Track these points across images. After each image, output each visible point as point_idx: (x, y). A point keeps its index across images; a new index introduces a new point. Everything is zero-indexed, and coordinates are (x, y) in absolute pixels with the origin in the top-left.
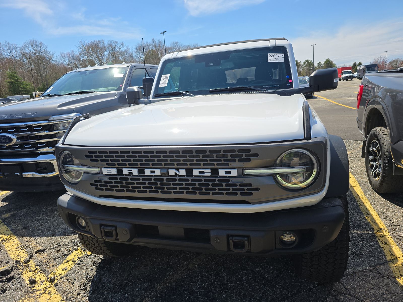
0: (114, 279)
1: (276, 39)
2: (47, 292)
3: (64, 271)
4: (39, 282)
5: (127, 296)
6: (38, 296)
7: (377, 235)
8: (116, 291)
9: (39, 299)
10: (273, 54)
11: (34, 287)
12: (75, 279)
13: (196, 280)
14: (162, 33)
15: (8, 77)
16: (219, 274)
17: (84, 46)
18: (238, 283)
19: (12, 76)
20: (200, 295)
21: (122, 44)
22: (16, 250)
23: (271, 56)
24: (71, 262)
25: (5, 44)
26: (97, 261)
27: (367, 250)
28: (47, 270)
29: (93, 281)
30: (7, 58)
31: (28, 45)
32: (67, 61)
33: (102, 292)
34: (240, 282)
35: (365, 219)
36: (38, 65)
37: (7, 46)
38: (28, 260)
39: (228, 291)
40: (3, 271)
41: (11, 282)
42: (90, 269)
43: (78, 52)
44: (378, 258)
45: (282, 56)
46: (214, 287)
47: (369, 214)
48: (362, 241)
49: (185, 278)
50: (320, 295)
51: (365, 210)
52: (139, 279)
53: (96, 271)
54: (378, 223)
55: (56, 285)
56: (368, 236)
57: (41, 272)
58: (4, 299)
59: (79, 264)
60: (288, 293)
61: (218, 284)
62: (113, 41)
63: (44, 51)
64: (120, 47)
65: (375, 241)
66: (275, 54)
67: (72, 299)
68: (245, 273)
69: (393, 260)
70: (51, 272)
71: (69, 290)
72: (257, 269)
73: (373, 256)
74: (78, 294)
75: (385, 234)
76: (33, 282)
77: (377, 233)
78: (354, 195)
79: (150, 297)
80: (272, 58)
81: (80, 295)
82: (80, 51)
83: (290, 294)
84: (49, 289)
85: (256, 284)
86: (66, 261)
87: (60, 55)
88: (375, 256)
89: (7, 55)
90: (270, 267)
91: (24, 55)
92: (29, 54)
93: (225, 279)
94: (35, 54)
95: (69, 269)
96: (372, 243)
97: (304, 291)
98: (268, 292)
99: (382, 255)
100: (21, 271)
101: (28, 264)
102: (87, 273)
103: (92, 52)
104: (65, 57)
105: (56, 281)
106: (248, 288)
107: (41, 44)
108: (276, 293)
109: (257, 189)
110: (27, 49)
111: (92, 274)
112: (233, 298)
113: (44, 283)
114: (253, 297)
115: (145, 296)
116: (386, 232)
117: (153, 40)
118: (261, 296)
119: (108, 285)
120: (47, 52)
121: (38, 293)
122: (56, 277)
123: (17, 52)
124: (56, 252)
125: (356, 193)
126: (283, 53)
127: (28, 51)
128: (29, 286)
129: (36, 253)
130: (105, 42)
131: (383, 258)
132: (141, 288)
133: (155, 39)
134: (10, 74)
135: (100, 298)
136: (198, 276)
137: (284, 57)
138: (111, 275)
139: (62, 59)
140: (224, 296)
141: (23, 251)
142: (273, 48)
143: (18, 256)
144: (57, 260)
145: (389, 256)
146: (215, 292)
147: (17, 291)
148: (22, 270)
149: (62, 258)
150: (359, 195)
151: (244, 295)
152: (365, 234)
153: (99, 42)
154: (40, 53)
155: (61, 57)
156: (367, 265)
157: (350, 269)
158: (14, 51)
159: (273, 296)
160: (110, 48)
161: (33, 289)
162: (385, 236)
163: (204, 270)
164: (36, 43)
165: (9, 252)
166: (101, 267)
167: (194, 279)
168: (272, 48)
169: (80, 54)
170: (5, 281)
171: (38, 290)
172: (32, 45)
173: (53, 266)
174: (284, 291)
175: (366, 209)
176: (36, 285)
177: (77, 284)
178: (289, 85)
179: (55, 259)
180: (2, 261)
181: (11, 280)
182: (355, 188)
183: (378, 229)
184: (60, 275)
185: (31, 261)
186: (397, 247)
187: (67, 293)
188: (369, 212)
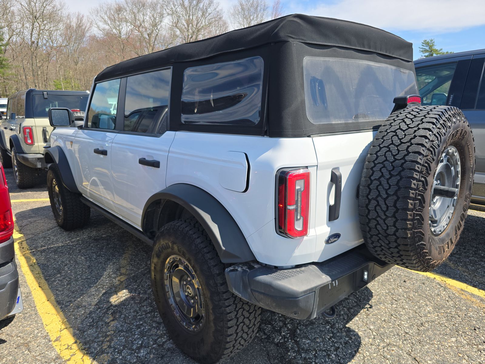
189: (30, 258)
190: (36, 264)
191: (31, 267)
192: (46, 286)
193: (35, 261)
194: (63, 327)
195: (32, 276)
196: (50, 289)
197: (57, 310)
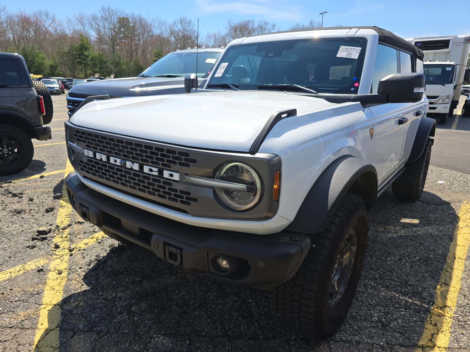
0: (116, 265)
1: (360, 28)
2: (61, 258)
3: (85, 245)
4: (61, 249)
5: (115, 283)
6: (53, 260)
7: (431, 312)
8: (110, 276)
9: (52, 262)
10: (347, 47)
11: (55, 251)
12: (87, 255)
13: (183, 290)
14: (321, 14)
15: (154, 56)
16: (209, 292)
17: (232, 26)
18: (220, 306)
19: (158, 54)
20: (175, 305)
21: (274, 26)
22: (65, 216)
23: (343, 49)
24: (95, 239)
25: (157, 20)
26: (114, 245)
27: (401, 324)
28: (73, 240)
29: (99, 261)
30: (157, 35)
31: (178, 23)
32: (212, 42)
33: (99, 273)
34: (222, 306)
35: (435, 288)
36: (184, 45)
37: (159, 22)
38: (65, 228)
39: (203, 311)
40: (41, 231)
41: (43, 242)
42: (105, 250)
43: (224, 33)
44: (408, 338)
45: (357, 51)
46: (194, 302)
47: (447, 284)
48: (405, 311)
49: (175, 284)
50: (294, 350)
51: (448, 277)
52: (136, 272)
53: (108, 253)
54: (448, 298)
55: (71, 255)
56: (418, 308)
57: (68, 241)
58: (29, 254)
59: (100, 243)
60: (261, 335)
61: (200, 301)
62: (264, 22)
63: (192, 30)
64: (271, 30)
65: (423, 317)
66: (350, 47)
67: (74, 270)
68: (235, 299)
69: (427, 347)
70: (75, 243)
71: (77, 263)
72: (250, 300)
73: (403, 333)
74: (80, 268)
75: (447, 314)
76: (57, 247)
77: (436, 309)
78: (449, 255)
79: (132, 290)
80: (343, 52)
81: (82, 269)
82: (227, 31)
83: (263, 337)
84: (64, 256)
85: (236, 314)
86: (92, 237)
87: (206, 36)
88: (406, 334)
89: (156, 31)
90: (265, 302)
91: (172, 33)
92: (178, 32)
93: (210, 298)
94: (183, 33)
95: (90, 244)
96: (416, 318)
97: (280, 339)
98: (242, 326)
99: (416, 337)
100: (55, 235)
101: (64, 231)
102: (100, 252)
103: (239, 33)
104: (211, 37)
105: (73, 252)
106: (225, 315)
107: (190, 22)
108: (250, 330)
109: (195, 200)
110: (176, 27)
111: (104, 254)
112: (203, 319)
113: (64, 250)
114: (223, 326)
115: (128, 288)
116: (449, 314)
117: (311, 22)
118: (232, 327)
119: (108, 268)
120: (194, 30)
121: (55, 257)
122: (76, 248)
123: (166, 29)
124: (90, 227)
125: (455, 254)
126: (360, 47)
127: (176, 29)
128: (53, 249)
129: (76, 223)
130: (255, 23)
131: (413, 340)
132: (131, 280)
133: (314, 21)
134: (156, 52)
135: (93, 277)
136: (188, 287)
137: (360, 52)
138: (117, 260)
139: (208, 39)
140: (197, 313)
141: (68, 219)
142: (350, 39)
143: (62, 222)
144: (86, 234)
145: (424, 340)
146: (191, 307)
147: (42, 250)
148: (57, 234)
149: (90, 233)
150: (457, 257)
151: (216, 320)
152: (417, 305)
153: (249, 22)
154: (187, 31)
155: (207, 38)
156: (384, 340)
157: (358, 337)
158: (164, 28)
159: (243, 332)
160: (260, 30)
161: (54, 252)
162: (444, 316)
163: (197, 283)
164: (185, 20)
165: (58, 217)
166: (114, 251)
167: (181, 288)
168: (348, 39)
169: (227, 35)
170: (39, 240)
171: (56, 255)
172: (181, 22)
173: (80, 238)
174: (259, 331)
175: (450, 276)
176: (58, 250)
177: (87, 259)
178: (353, 89)
179: (85, 233)
180: (48, 223)
181: (44, 240)
182: (458, 248)
183: (441, 305)
184: (80, 247)
185: (68, 229)
186: (449, 335)
187: (74, 264)
188: (450, 282)
189: (442, 293)
190: (440, 284)
191: (448, 283)
192: (450, 254)
193: (439, 287)
194: (460, 228)
195: (454, 273)
196: (448, 251)
197: (457, 236)
